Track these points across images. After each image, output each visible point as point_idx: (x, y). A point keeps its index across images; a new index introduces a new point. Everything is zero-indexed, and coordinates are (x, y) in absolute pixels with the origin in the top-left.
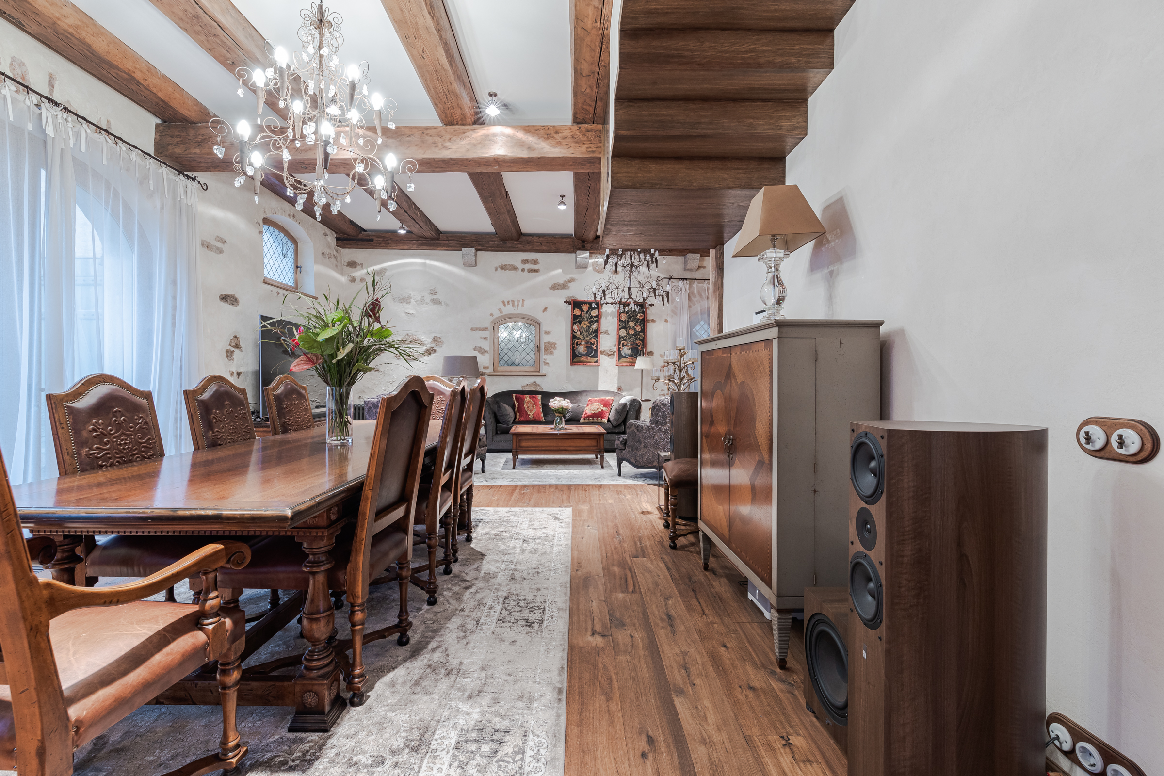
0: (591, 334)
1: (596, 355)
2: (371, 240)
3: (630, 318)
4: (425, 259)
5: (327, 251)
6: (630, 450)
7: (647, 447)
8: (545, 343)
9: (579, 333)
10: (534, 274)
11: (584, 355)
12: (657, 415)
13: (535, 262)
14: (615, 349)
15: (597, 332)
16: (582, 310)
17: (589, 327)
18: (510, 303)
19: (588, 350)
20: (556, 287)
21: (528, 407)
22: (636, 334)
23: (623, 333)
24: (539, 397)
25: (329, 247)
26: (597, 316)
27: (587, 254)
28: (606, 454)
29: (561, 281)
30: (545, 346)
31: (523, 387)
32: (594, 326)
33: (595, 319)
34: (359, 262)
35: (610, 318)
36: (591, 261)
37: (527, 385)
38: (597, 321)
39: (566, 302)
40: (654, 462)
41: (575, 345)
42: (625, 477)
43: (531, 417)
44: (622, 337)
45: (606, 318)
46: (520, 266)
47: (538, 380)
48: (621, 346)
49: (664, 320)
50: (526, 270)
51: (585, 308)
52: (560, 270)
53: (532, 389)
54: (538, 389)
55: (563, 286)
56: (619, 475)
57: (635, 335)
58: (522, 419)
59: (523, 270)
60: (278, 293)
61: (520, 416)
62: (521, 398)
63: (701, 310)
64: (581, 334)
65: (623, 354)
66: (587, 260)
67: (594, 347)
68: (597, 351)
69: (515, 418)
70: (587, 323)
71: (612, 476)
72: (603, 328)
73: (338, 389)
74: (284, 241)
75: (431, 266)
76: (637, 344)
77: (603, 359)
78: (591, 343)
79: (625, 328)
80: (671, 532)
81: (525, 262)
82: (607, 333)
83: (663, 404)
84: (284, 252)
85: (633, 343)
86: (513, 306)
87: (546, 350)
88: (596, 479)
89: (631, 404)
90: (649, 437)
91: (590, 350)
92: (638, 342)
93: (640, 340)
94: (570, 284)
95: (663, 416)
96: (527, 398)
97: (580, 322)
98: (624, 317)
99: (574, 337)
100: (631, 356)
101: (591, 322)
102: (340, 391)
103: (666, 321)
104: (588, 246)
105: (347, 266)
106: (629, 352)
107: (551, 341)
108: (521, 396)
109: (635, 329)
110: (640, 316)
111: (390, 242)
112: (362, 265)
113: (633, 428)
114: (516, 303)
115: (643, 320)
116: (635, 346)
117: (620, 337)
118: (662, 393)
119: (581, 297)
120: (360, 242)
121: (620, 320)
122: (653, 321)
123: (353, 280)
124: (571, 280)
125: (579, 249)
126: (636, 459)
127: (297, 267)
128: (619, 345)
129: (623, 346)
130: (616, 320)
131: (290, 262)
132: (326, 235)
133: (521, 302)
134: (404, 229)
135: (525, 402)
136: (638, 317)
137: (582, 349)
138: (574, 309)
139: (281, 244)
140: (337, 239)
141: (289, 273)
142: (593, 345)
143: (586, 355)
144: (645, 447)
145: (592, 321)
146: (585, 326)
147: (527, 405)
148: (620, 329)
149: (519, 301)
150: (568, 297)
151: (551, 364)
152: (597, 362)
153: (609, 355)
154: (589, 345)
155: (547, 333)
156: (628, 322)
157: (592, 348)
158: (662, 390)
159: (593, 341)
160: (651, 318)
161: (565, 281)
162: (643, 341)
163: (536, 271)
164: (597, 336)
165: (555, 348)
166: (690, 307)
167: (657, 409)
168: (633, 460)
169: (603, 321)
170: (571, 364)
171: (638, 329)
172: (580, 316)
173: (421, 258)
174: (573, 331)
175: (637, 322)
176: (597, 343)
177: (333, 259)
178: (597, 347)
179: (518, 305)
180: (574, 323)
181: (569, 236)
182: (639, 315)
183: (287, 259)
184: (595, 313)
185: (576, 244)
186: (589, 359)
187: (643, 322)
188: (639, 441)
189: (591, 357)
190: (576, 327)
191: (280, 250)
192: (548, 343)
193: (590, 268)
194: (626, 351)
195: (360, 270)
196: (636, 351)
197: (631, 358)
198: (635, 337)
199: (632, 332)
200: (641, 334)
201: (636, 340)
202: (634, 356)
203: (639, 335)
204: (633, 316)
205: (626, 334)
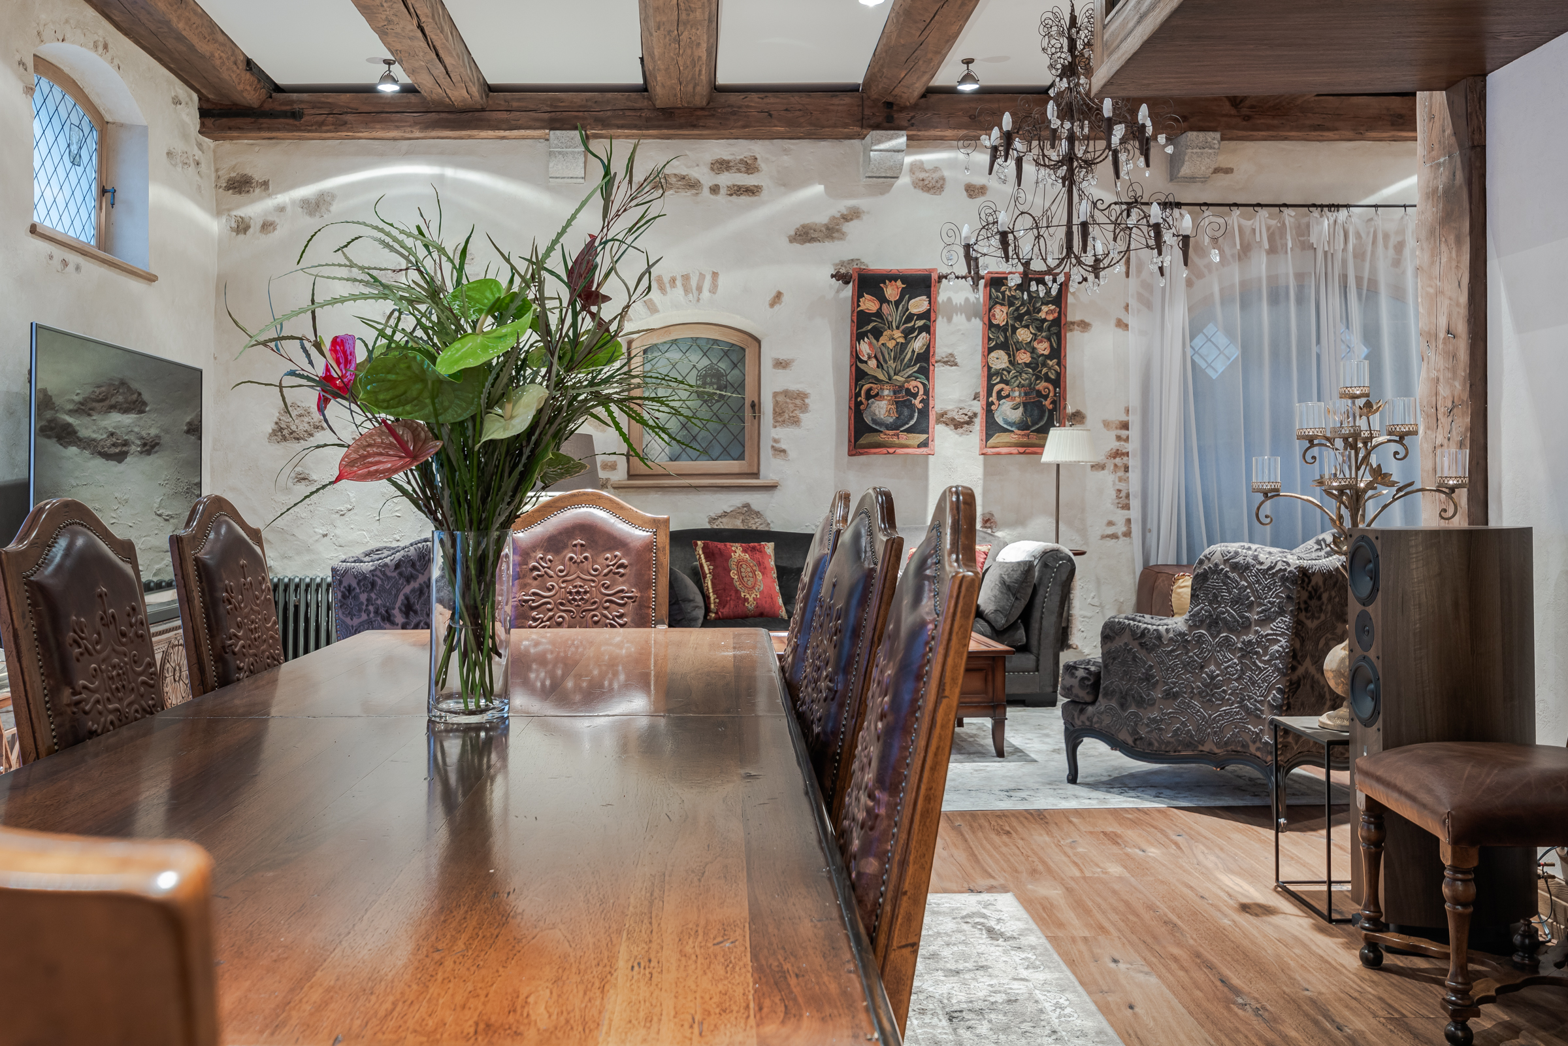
0: (908, 366)
1: (922, 427)
2: (296, 115)
3: (1019, 318)
4: (443, 164)
5: (179, 146)
6: (1114, 704)
7: (1176, 696)
8: (775, 394)
9: (873, 363)
10: (744, 199)
11: (890, 427)
12: (1215, 599)
13: (749, 166)
14: (978, 407)
15: (924, 359)
16: (883, 299)
17: (903, 347)
18: (679, 283)
19: (900, 413)
20: (804, 235)
21: (741, 578)
22: (1036, 364)
23: (1000, 360)
24: (769, 548)
25: (185, 137)
26: (926, 315)
27: (901, 140)
28: (1012, 713)
29: (821, 218)
30: (776, 404)
31: (712, 520)
32: (918, 344)
33: (920, 323)
34: (258, 176)
35: (959, 319)
36: (908, 159)
37: (725, 514)
38: (927, 329)
39: (837, 276)
40: (1202, 742)
41: (862, 398)
42: (1094, 785)
43: (751, 605)
44: (997, 373)
45: (950, 319)
46: (707, 178)
47: (756, 500)
48: (994, 398)
49: (1113, 322)
50: (723, 191)
51: (892, 291)
52: (819, 189)
53: (738, 524)
54: (755, 525)
55: (831, 231)
56: (1073, 778)
57: (1033, 365)
58: (725, 611)
59: (715, 190)
60: (65, 263)
61: (722, 604)
62: (721, 553)
63: (1222, 290)
64: (880, 365)
65: (1000, 421)
66: (899, 156)
67: (917, 402)
68: (924, 413)
69: (707, 610)
70: (897, 334)
71: (1052, 783)
72: (941, 350)
73: (471, 536)
74: (75, 119)
75: (458, 185)
76: (1039, 393)
77: (942, 435)
78: (908, 391)
79: (1004, 346)
80: (1455, 991)
81: (721, 166)
82: (950, 361)
83: (1235, 567)
84: (74, 148)
85: (1029, 390)
86: (687, 290)
87: (778, 413)
88: (1009, 792)
89: (1045, 565)
90: (1185, 665)
91: (906, 412)
92: (1042, 385)
93: (1048, 379)
94: (848, 227)
95: (1235, 602)
96: (737, 552)
97: (877, 334)
98: (1001, 315)
99: (859, 375)
100: (1023, 426)
101: (907, 333)
102: (478, 544)
103: (1122, 325)
104: (902, 118)
105: (228, 188)
106: (1016, 415)
107: (793, 387)
108: (721, 545)
109: (1033, 351)
110: (1046, 312)
111: (349, 117)
112: (265, 184)
113: (1126, 638)
114: (694, 283)
115: (1057, 322)
116: (1033, 397)
117: (991, 374)
118: (1110, 531)
119: (877, 264)
120: (266, 122)
121: (991, 326)
122: (1084, 325)
123: (242, 227)
124: (852, 215)
125: (877, 127)
126: (1134, 732)
127: (103, 191)
128: (989, 394)
129: (1000, 397)
130: (978, 325)
131: (86, 178)
132: (177, 102)
133: (708, 278)
134: (395, 81)
135: (732, 564)
136: (1042, 315)
137: (882, 409)
138: (860, 296)
139: (66, 128)
140: (204, 113)
141: (83, 207)
142: (915, 396)
143: (895, 426)
144: (1170, 695)
145: (912, 329)
146: (891, 344)
147: (739, 572)
148: (990, 350)
149: (702, 276)
150: (842, 264)
151: (792, 454)
152: (924, 444)
153: (957, 425)
154: (902, 396)
155: (781, 364)
156: (1014, 329)
157: (911, 407)
158: (1110, 523)
159: (912, 385)
160: (1077, 318)
161: (834, 218)
162: (1058, 381)
163: (751, 191)
164: (925, 372)
165: (804, 408)
166: (1189, 283)
167: (1213, 581)
168: (1125, 736)
169: (941, 326)
170: (850, 455)
171: (1043, 348)
172: (879, 314)
173: (430, 163)
174: (856, 357)
175: (1040, 329)
176: (926, 392)
177: (192, 170)
178: (925, 402)
179: (699, 289)
180: (860, 337)
181: (851, 89)
182: (1045, 309)
183: (80, 170)
184: (918, 305)
185: (867, 112)
186: (904, 438)
187: (1056, 330)
188: (1148, 678)
189: (908, 431)
190: (864, 348)
191: (63, 146)
192: (786, 393)
193: (905, 180)
194: (1008, 412)
195: (260, 199)
196: (1036, 412)
197: (1023, 433)
198: (1034, 370)
199: (1024, 357)
200: (1050, 363)
201: (1036, 380)
202: (1030, 427)
203: (1044, 365)
204: (1028, 313)
205: (1008, 364)
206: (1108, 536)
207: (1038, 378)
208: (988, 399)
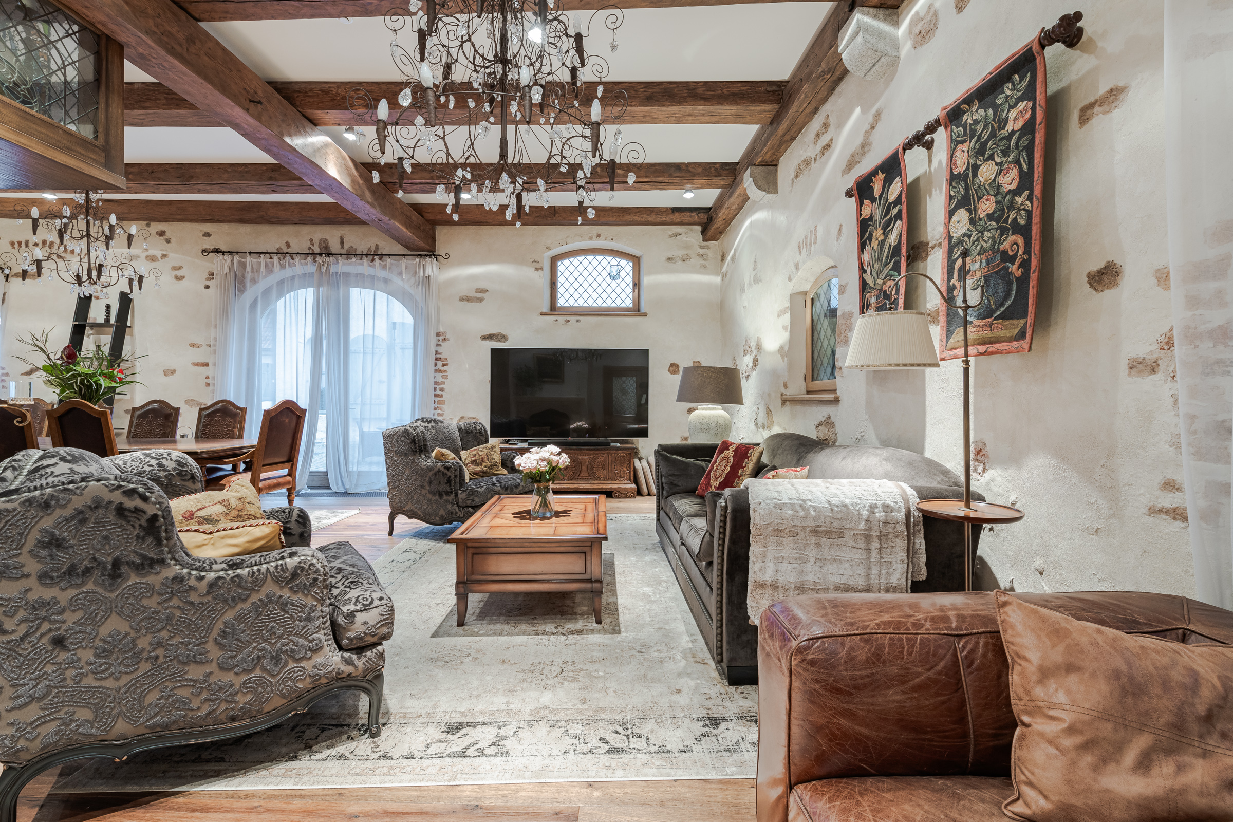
3: (982, 150)
5: (679, 253)
16: (873, 199)
17: (883, 245)
22: (1001, 210)
23: (961, 224)
25: (686, 247)
32: (894, 237)
37: (821, 424)
44: (958, 242)
47: (832, 412)
48: (955, 280)
52: (858, 110)
57: (998, 213)
60: (568, 321)
70: (880, 233)
74: (614, 262)
79: (965, 201)
84: (615, 274)
85: (993, 255)
92: (1008, 242)
97: (871, 238)
101: (886, 228)
106: (979, 297)
109: (998, 190)
117: (952, 248)
124: (876, 120)
127: (635, 285)
129: (961, 276)
131: (624, 282)
132: (675, 235)
138: (861, 204)
141: (623, 294)
156: (976, 169)
174: (862, 269)
175: (1006, 151)
177: (694, 260)
180: (863, 247)
183: (619, 280)
195: (726, 262)
196: (1001, 287)
197: (983, 322)
198: (997, 223)
199: (987, 206)
200: (1019, 200)
201: (1001, 235)
202: (994, 312)
203: (1012, 206)
204: (993, 135)
205: (968, 226)
206: (1161, 511)
207: (1003, 231)
208: (949, 281)
